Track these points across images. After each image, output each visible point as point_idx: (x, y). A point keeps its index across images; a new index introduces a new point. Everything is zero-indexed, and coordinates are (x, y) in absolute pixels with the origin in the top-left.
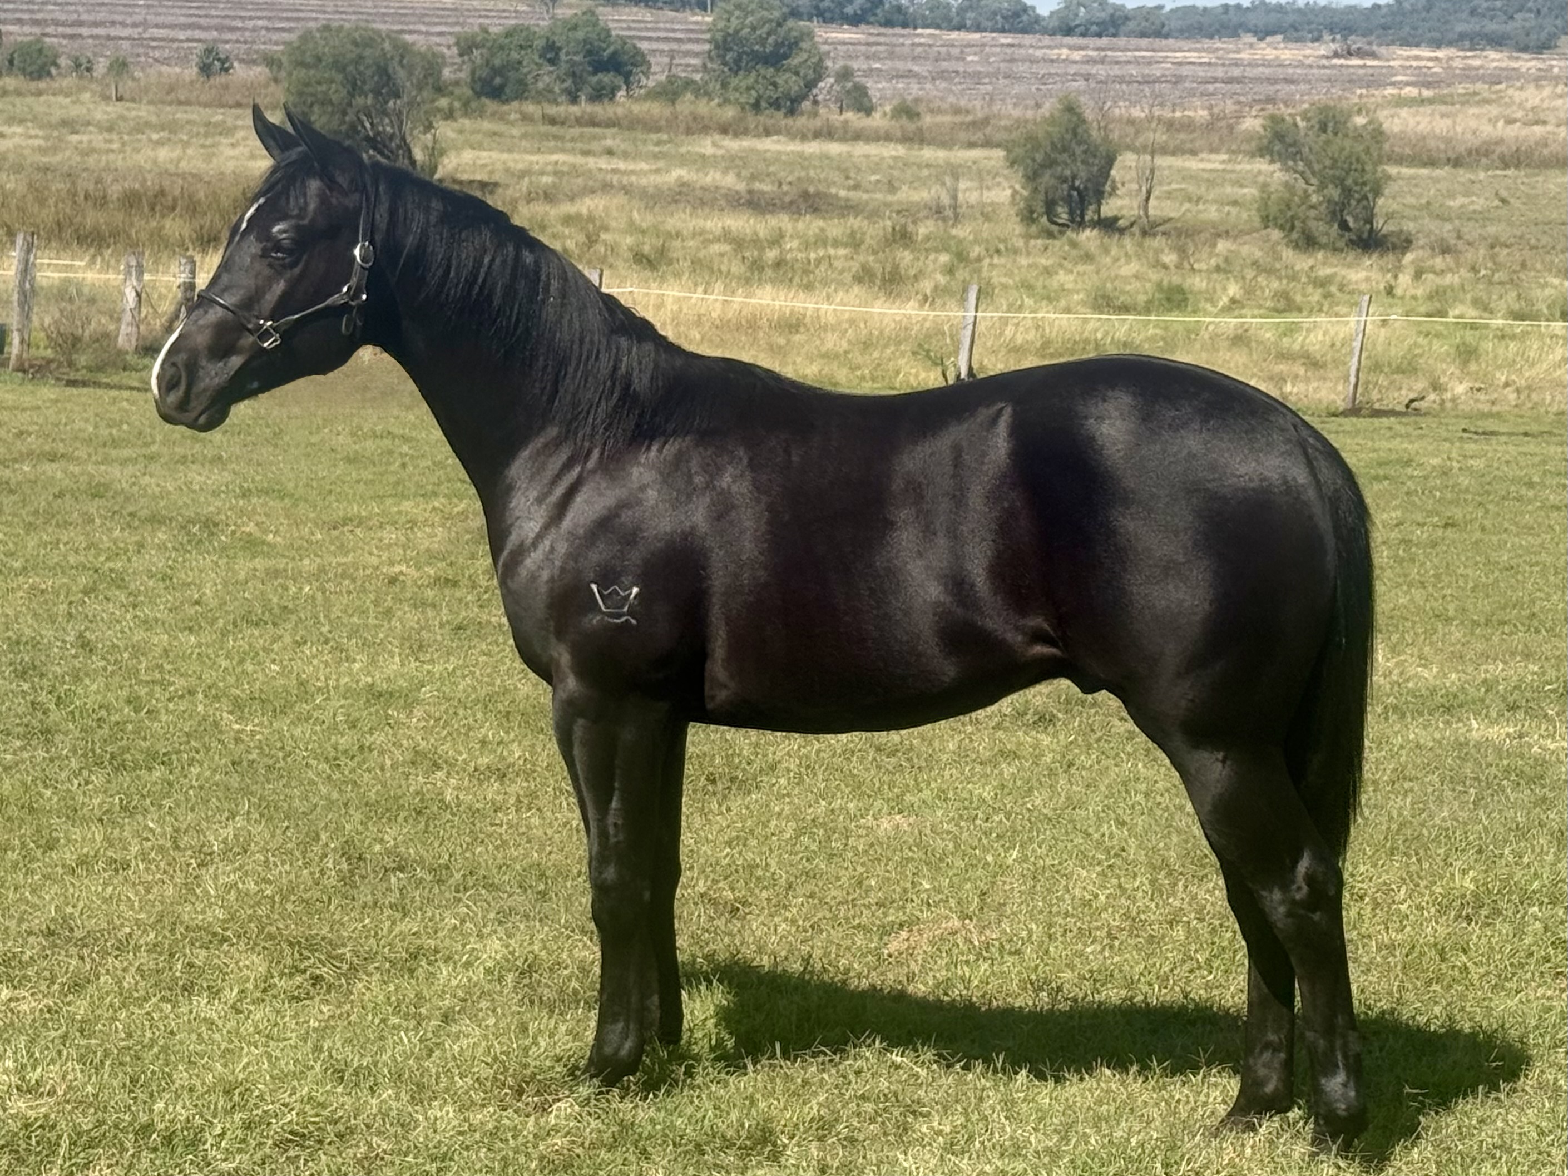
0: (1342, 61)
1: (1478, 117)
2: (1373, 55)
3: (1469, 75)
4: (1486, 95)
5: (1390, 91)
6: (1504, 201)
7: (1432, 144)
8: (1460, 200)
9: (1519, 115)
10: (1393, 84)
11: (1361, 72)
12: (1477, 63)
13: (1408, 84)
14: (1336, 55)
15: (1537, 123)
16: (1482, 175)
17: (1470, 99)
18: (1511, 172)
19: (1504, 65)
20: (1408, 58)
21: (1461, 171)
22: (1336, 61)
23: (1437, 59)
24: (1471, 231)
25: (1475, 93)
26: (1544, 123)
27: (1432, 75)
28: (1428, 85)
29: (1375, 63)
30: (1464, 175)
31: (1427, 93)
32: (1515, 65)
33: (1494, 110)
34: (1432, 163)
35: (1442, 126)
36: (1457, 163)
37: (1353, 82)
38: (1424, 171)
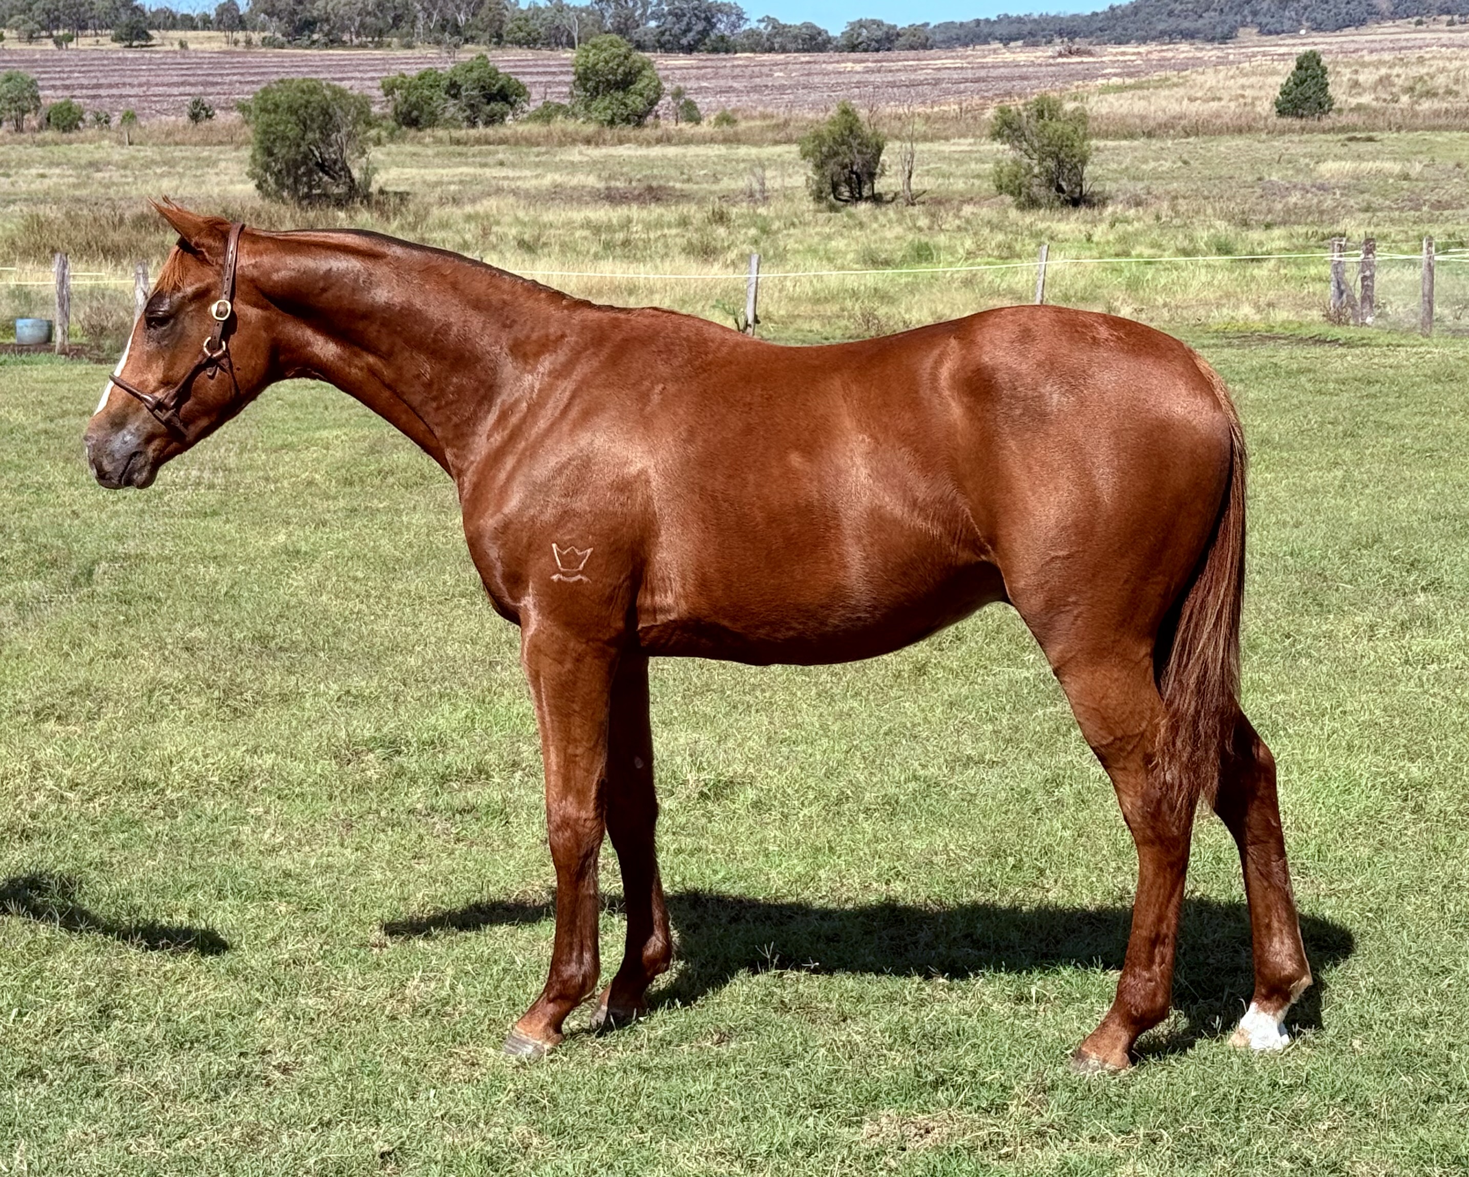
0: (1065, 60)
1: (1166, 98)
2: (1090, 53)
3: (1163, 65)
4: (1175, 80)
5: (1100, 81)
6: (1185, 162)
7: (1130, 121)
8: (1152, 164)
9: (1200, 94)
10: (1103, 76)
11: (1080, 67)
12: (1170, 55)
13: (1115, 75)
14: (1061, 55)
15: (1213, 99)
16: (1169, 143)
17: (1163, 83)
18: (1192, 139)
19: (1190, 55)
20: (1116, 55)
21: (1154, 141)
22: (1060, 60)
23: (1139, 53)
24: (1158, 188)
25: (1167, 79)
26: (1220, 99)
27: (1134, 66)
28: (1130, 75)
29: (1091, 59)
30: (1156, 144)
31: (1129, 81)
32: (1199, 54)
33: (1181, 91)
34: (1131, 136)
35: (1139, 106)
36: (1150, 135)
37: (1073, 76)
38: (1124, 143)
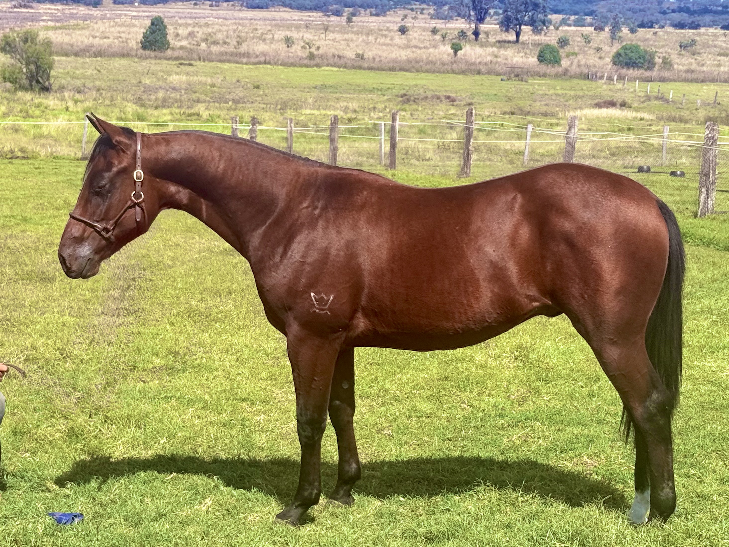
0: (18, 10)
1: (80, 35)
2: (31, 7)
3: (72, 16)
4: (82, 25)
5: (42, 23)
6: (99, 71)
7: (65, 47)
8: (81, 71)
9: (97, 34)
10: (43, 20)
11: (28, 14)
12: (75, 11)
13: (49, 20)
14: (15, 7)
15: (105, 38)
16: (88, 60)
17: (76, 27)
18: (99, 59)
19: (86, 12)
20: (46, 9)
21: (79, 58)
22: (16, 10)
23: (58, 9)
24: (89, 84)
25: (77, 25)
26: (109, 38)
27: (58, 16)
28: (57, 21)
29: (33, 11)
30: (80, 60)
31: (58, 24)
32: (91, 12)
33: (87, 32)
34: (67, 55)
35: (67, 39)
36: (76, 55)
37: (25, 19)
38: (64, 58)
